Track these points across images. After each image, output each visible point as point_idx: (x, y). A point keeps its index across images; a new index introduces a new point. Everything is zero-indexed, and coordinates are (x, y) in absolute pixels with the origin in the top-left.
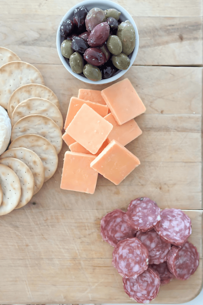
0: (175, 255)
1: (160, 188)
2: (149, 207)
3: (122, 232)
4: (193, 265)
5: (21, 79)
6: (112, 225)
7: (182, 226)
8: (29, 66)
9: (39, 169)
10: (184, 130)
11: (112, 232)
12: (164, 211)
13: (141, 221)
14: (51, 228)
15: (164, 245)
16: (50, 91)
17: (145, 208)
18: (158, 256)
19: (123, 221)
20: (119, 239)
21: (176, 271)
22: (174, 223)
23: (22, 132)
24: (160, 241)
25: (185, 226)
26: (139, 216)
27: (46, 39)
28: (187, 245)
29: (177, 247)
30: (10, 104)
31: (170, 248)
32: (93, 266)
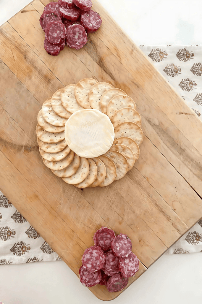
0: (117, 279)
1: (140, 241)
2: (127, 245)
3: (105, 243)
4: (119, 289)
5: (133, 134)
6: (104, 235)
7: (133, 269)
8: (141, 133)
9: (100, 179)
10: (175, 227)
11: (100, 238)
12: (132, 253)
13: (118, 249)
14: (77, 207)
15: (117, 269)
16: (138, 152)
17: (125, 244)
18: (109, 271)
19: (110, 239)
20: (100, 244)
21: (110, 286)
22: (131, 264)
23: (111, 156)
24: (116, 265)
25: (134, 270)
26: (119, 245)
27: (160, 129)
28: (126, 279)
29: (121, 276)
30: (117, 140)
31: (118, 273)
32: (77, 243)
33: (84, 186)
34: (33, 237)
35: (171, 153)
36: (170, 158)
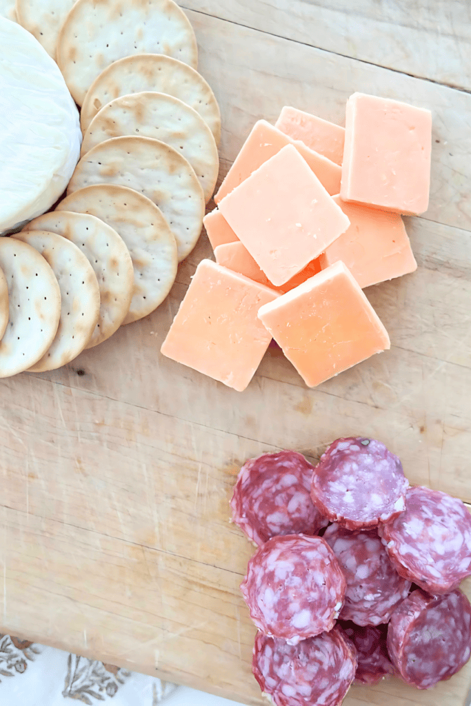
0: (417, 614)
1: (422, 430)
2: (379, 468)
3: (289, 514)
4: (452, 657)
5: (141, 35)
6: (268, 489)
7: (456, 544)
9: (119, 285)
11: (261, 508)
12: (416, 491)
13: (349, 498)
14: (106, 448)
15: (393, 580)
16: (205, 90)
17: (369, 469)
18: (367, 605)
19: (299, 487)
20: (276, 529)
21: (405, 659)
22: (436, 531)
23: (103, 174)
24: (385, 568)
26: (346, 485)
29: (426, 595)
30: (91, 93)
31: (405, 593)
32: (186, 580)
33: (72, 346)
34: (13, 670)
35: (341, 17)
36: (348, 39)
